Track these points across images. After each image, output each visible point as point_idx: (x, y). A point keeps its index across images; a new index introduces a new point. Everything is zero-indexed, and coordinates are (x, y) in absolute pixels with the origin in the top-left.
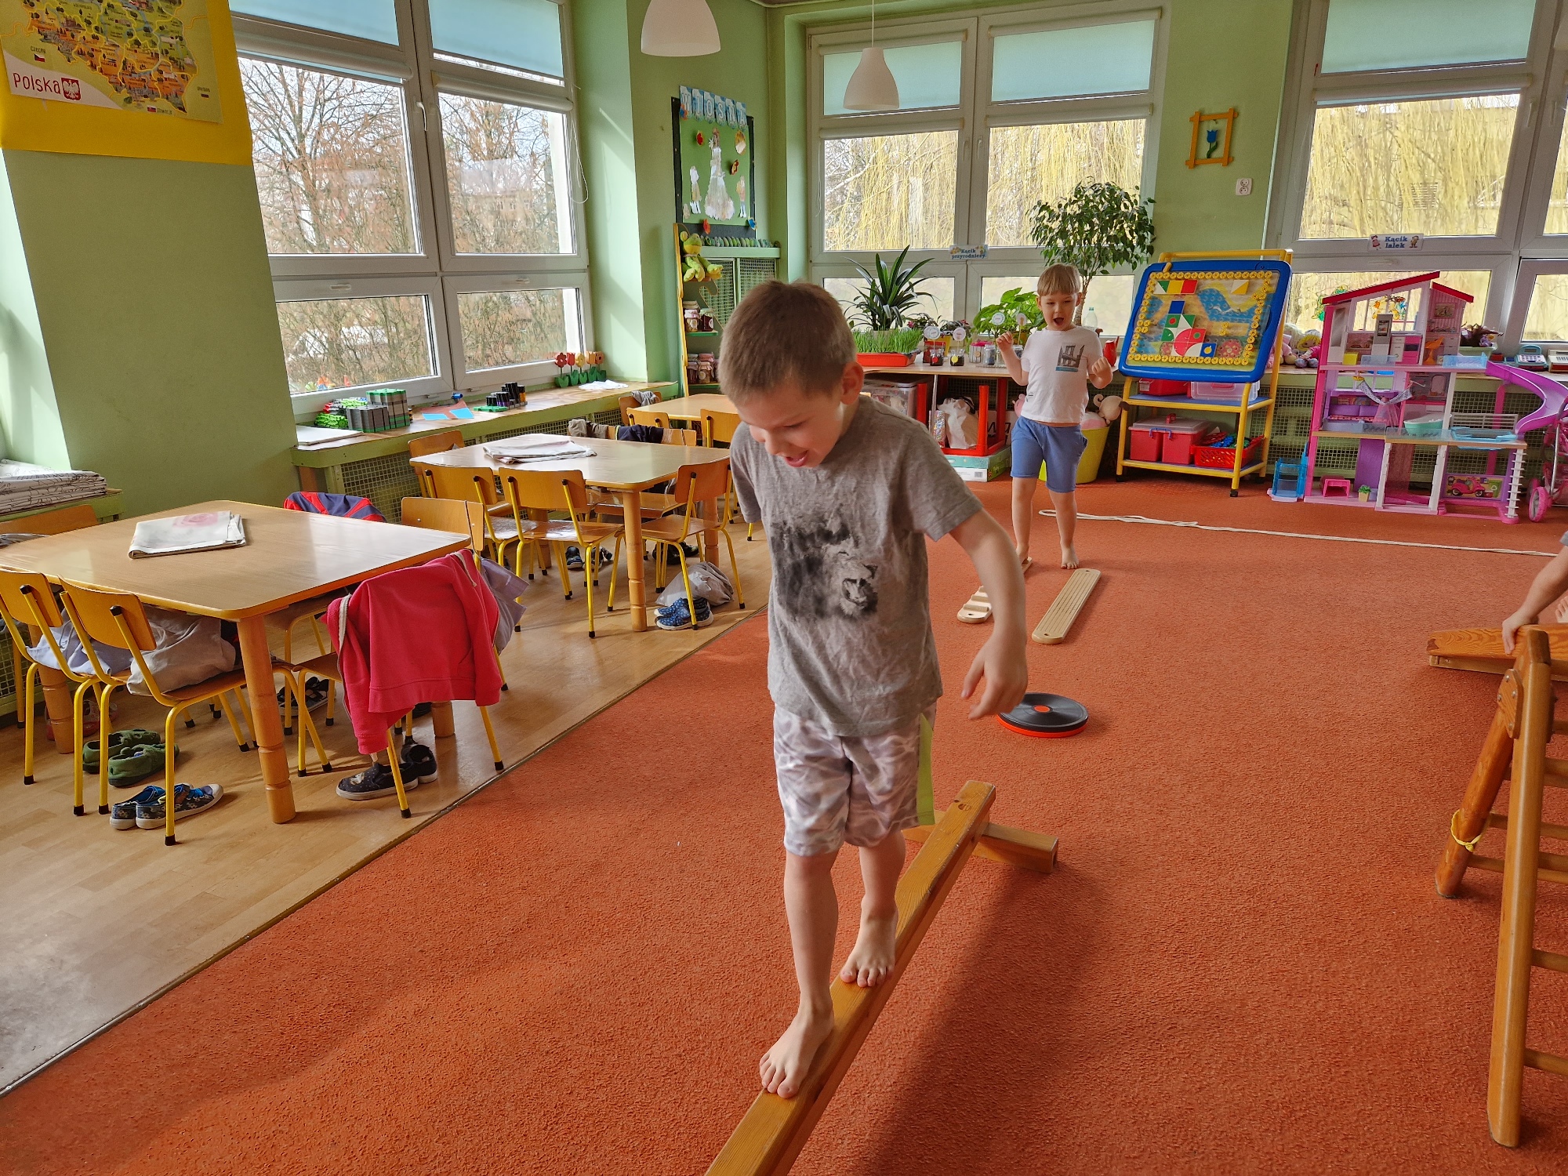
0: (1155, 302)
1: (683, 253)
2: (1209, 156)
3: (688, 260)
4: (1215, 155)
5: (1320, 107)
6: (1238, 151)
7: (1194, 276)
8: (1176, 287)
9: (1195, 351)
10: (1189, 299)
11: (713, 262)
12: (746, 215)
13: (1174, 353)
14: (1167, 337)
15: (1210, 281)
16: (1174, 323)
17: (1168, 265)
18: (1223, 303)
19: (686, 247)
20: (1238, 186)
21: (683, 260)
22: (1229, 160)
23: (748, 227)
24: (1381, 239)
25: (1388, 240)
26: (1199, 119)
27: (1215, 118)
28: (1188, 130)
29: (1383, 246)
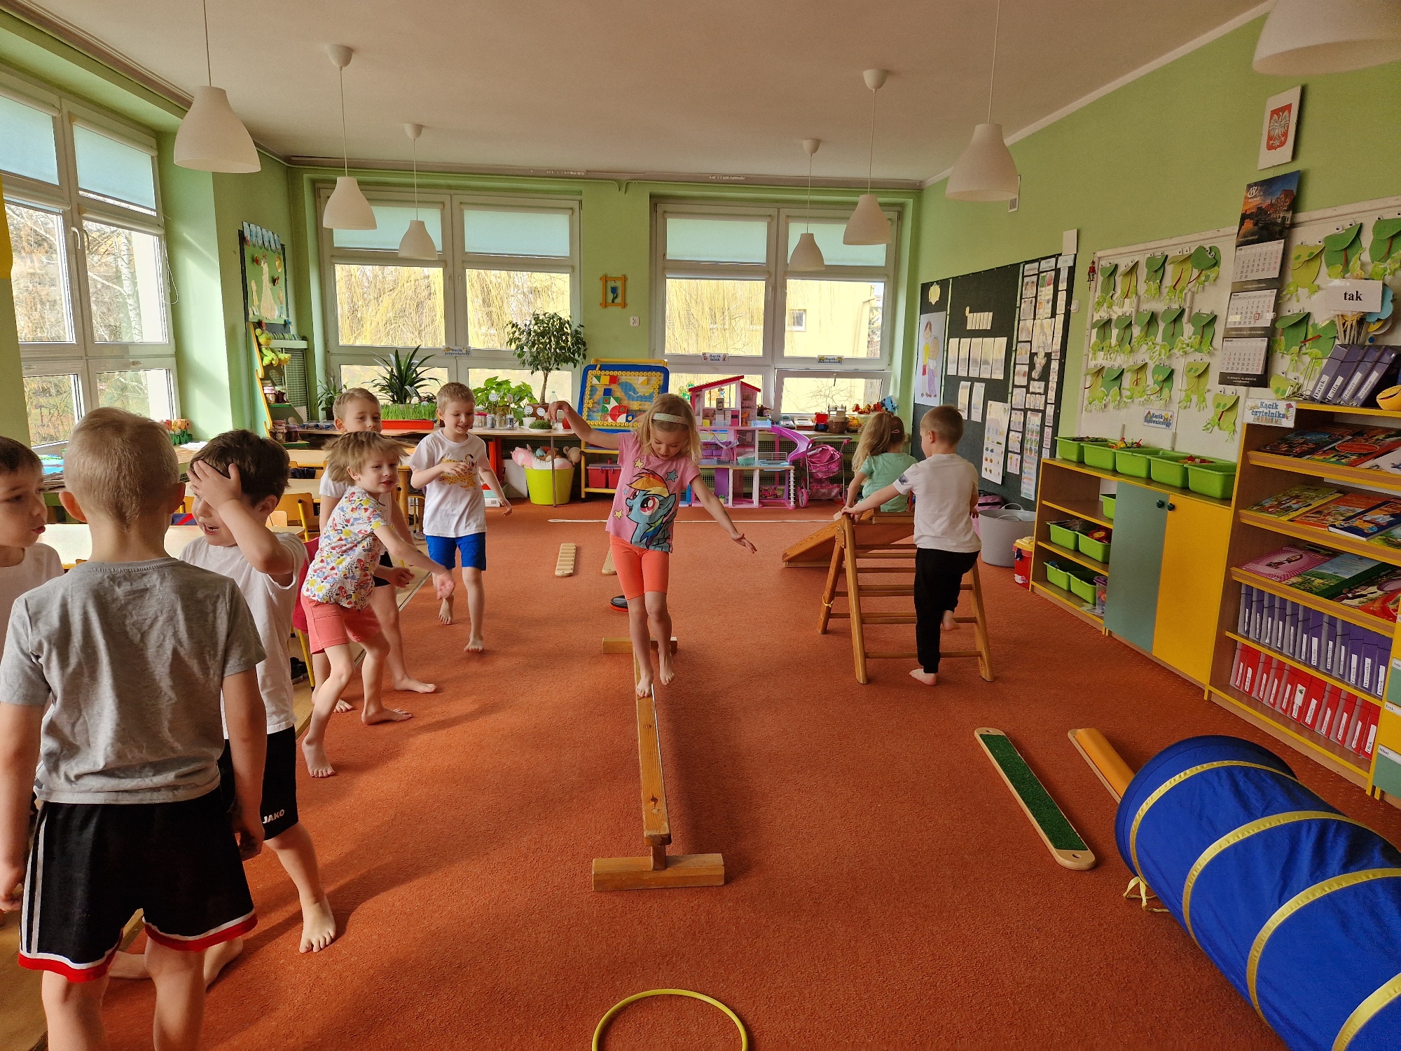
0: (593, 388)
2: (613, 302)
4: (616, 301)
5: (668, 278)
6: (629, 300)
7: (615, 373)
8: (605, 380)
9: (622, 419)
10: (613, 387)
12: (284, 316)
13: (610, 420)
14: (605, 410)
15: (624, 377)
16: (607, 402)
17: (598, 366)
18: (635, 391)
20: (632, 321)
22: (624, 305)
23: (285, 325)
24: (708, 355)
25: (711, 356)
26: (605, 279)
27: (615, 279)
28: (600, 285)
29: (709, 359)
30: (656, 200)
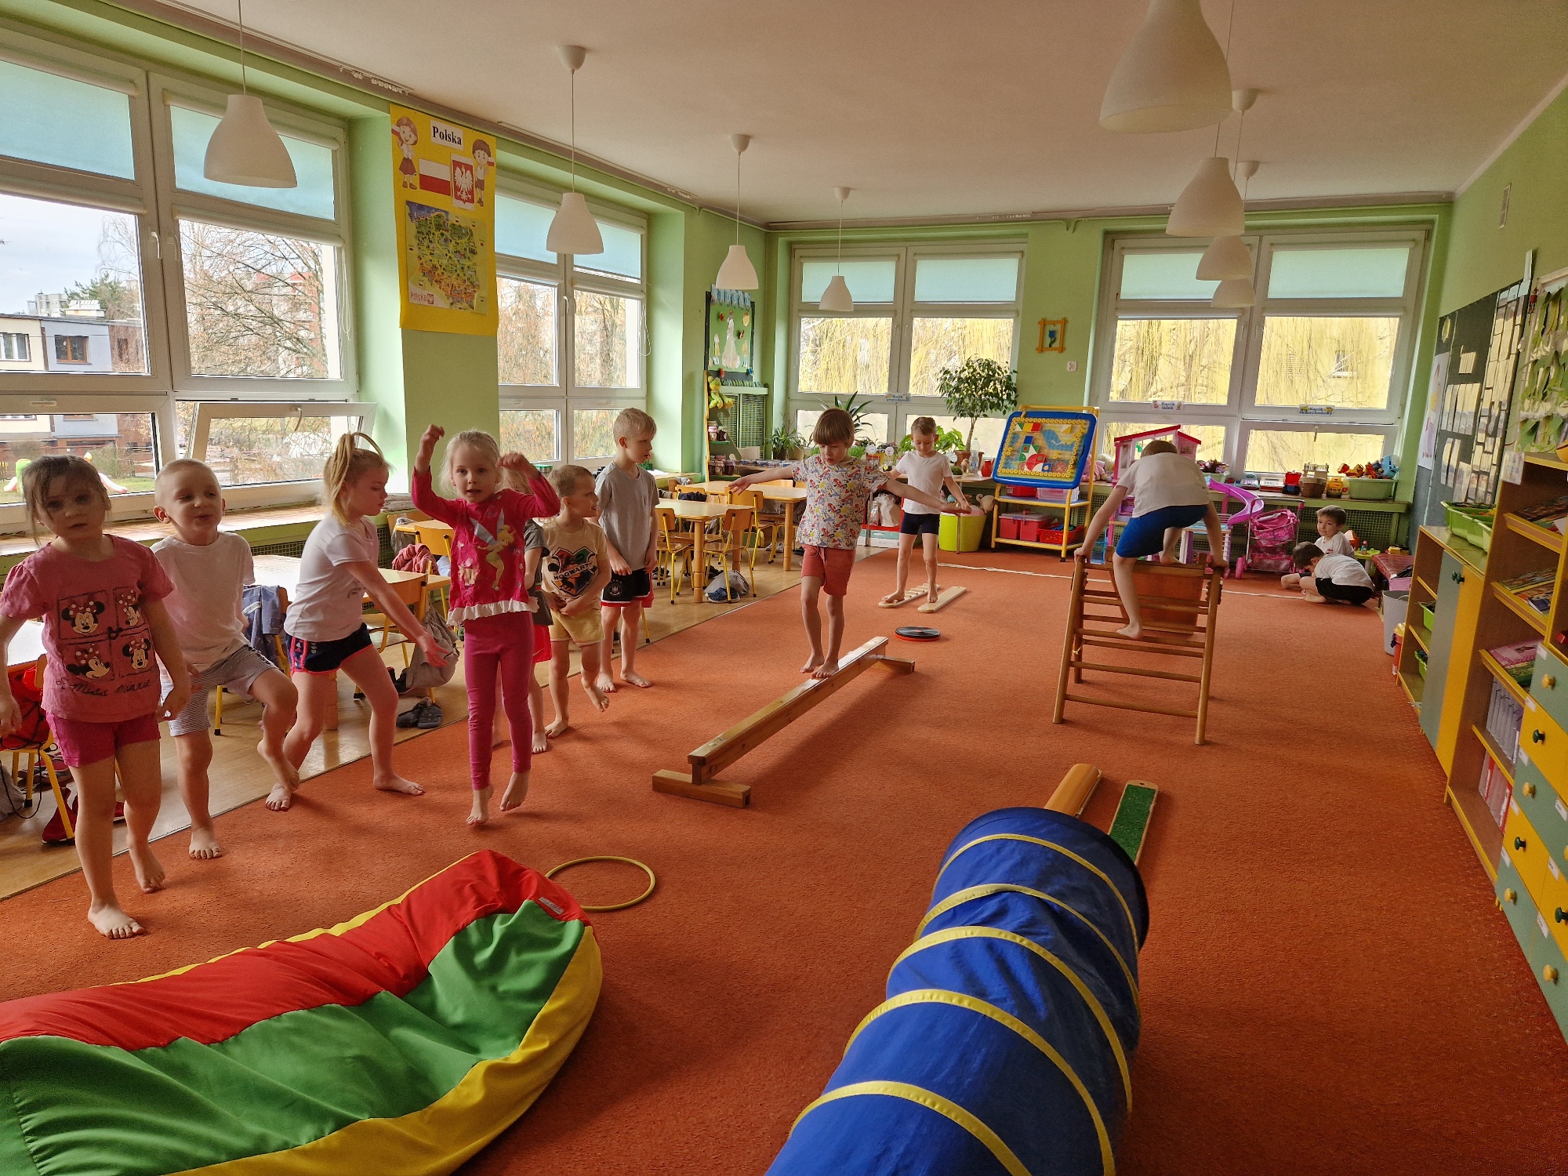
0: (1015, 436)
1: (709, 390)
2: (1050, 346)
3: (712, 395)
4: (1054, 345)
5: (1120, 319)
6: (1067, 344)
7: (1039, 420)
8: (1028, 427)
9: (1038, 468)
10: (1036, 435)
11: (729, 397)
12: (747, 366)
13: (1026, 469)
14: (1022, 458)
15: (1049, 424)
16: (1026, 450)
17: (1024, 413)
18: (1057, 439)
19: (711, 386)
20: (1068, 366)
21: (709, 395)
22: (1062, 349)
23: (748, 373)
24: (1159, 403)
25: (1163, 404)
26: (1044, 323)
27: (1054, 323)
28: (1037, 329)
29: (1160, 407)
30: (1111, 239)
